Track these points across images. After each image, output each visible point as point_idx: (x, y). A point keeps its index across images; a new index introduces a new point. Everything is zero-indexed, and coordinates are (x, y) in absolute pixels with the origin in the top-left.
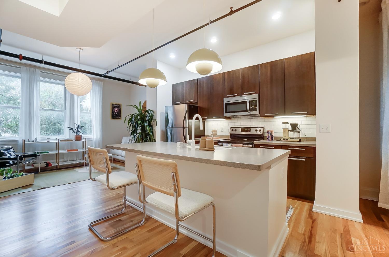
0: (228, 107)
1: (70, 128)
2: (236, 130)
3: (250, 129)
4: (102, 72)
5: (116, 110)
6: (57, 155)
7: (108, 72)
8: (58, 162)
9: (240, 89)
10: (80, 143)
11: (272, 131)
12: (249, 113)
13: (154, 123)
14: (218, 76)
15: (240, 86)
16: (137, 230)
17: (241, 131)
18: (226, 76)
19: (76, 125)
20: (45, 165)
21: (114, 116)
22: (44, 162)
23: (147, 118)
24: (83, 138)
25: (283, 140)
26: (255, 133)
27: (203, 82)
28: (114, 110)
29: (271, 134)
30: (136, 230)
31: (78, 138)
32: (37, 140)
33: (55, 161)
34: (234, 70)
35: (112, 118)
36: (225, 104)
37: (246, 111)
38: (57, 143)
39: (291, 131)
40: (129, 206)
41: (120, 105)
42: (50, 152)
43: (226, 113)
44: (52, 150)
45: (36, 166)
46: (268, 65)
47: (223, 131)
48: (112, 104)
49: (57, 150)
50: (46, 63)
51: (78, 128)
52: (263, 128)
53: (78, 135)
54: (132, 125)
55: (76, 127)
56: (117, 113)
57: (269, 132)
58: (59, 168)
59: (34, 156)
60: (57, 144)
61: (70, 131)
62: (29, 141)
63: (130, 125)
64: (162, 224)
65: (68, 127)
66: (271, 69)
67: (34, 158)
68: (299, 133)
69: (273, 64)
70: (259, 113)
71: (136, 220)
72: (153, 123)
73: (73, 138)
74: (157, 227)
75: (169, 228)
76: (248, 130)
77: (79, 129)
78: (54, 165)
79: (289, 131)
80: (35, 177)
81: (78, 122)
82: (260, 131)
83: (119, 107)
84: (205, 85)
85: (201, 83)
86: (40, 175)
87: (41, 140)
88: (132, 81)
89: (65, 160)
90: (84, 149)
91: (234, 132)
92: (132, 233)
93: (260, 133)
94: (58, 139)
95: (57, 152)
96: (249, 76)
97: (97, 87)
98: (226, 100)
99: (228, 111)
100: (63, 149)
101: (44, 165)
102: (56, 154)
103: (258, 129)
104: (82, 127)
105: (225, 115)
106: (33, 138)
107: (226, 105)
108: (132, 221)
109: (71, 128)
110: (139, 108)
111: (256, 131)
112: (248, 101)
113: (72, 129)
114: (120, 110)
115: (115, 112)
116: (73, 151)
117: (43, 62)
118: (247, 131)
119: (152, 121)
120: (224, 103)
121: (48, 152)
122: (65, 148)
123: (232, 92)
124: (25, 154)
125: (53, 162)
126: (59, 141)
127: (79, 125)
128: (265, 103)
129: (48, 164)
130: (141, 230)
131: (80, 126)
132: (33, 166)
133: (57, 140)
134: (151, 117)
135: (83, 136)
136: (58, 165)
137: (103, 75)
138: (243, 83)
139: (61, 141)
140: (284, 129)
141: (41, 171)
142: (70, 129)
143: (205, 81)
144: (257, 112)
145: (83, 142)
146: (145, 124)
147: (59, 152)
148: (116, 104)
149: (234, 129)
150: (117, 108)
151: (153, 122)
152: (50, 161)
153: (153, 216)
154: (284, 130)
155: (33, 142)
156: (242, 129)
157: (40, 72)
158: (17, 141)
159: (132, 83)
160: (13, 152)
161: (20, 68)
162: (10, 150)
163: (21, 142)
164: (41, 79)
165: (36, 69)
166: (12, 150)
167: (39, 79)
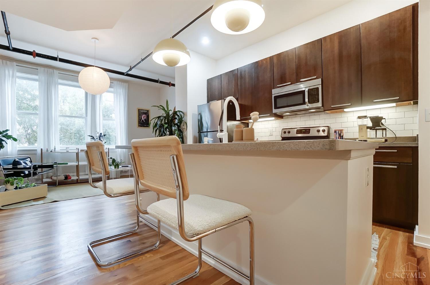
0: (278, 100)
1: (91, 136)
2: (289, 132)
3: (310, 129)
5: (144, 117)
7: (130, 69)
8: (78, 175)
9: (294, 76)
11: (341, 131)
12: (308, 106)
13: (185, 127)
14: (264, 62)
15: (295, 71)
16: (148, 255)
17: (297, 133)
18: (275, 61)
19: (98, 133)
20: (64, 178)
21: (141, 124)
22: (64, 175)
23: (176, 121)
26: (316, 134)
27: (245, 71)
30: (146, 255)
33: (75, 174)
35: (139, 126)
37: (304, 103)
38: (77, 153)
39: (370, 128)
40: (145, 224)
41: (148, 111)
42: (69, 164)
43: (275, 108)
44: (73, 161)
46: (335, 37)
47: (272, 135)
48: (139, 110)
51: (100, 136)
52: (328, 127)
54: (158, 130)
55: (98, 135)
56: (145, 120)
57: (337, 132)
58: (79, 182)
59: (51, 167)
60: (77, 155)
63: (156, 131)
64: (183, 250)
65: (89, 136)
66: (340, 42)
67: (51, 169)
68: (384, 132)
69: (342, 36)
70: (323, 106)
71: (148, 242)
72: (183, 126)
74: (176, 253)
75: (191, 255)
76: (307, 130)
77: (101, 138)
78: (74, 178)
79: (368, 128)
81: (100, 130)
82: (324, 131)
83: (147, 113)
84: (247, 76)
85: (243, 73)
86: (57, 188)
87: (60, 149)
88: (160, 81)
91: (287, 135)
92: (140, 259)
93: (324, 134)
94: (78, 149)
95: (77, 164)
96: (306, 57)
97: (121, 90)
98: (276, 92)
99: (278, 106)
100: (84, 161)
101: (62, 178)
102: (77, 166)
103: (321, 129)
104: (104, 135)
105: (275, 111)
106: (52, 148)
107: (276, 98)
108: (144, 243)
109: (92, 137)
110: (166, 109)
111: (318, 131)
112: (307, 90)
113: (93, 137)
115: (143, 119)
117: (58, 59)
118: (304, 133)
119: (182, 124)
120: (273, 96)
121: (67, 164)
123: (283, 80)
124: (43, 164)
125: (73, 176)
126: (79, 151)
127: (101, 134)
128: (330, 90)
129: (67, 177)
130: (153, 255)
131: (102, 135)
132: (52, 179)
134: (181, 121)
135: (106, 146)
136: (78, 178)
137: (125, 73)
138: (298, 67)
139: (81, 151)
140: (360, 126)
141: (58, 185)
142: (92, 138)
143: (247, 70)
144: (319, 104)
146: (173, 128)
147: (79, 163)
148: (144, 110)
149: (287, 131)
150: (145, 114)
151: (183, 125)
152: (71, 174)
153: (173, 238)
154: (361, 127)
155: (51, 151)
156: (297, 130)
157: (59, 73)
158: (36, 150)
159: (160, 83)
160: (29, 161)
161: (38, 69)
162: (27, 159)
163: (39, 152)
164: (60, 81)
165: (54, 70)
166: (29, 159)
167: (58, 81)
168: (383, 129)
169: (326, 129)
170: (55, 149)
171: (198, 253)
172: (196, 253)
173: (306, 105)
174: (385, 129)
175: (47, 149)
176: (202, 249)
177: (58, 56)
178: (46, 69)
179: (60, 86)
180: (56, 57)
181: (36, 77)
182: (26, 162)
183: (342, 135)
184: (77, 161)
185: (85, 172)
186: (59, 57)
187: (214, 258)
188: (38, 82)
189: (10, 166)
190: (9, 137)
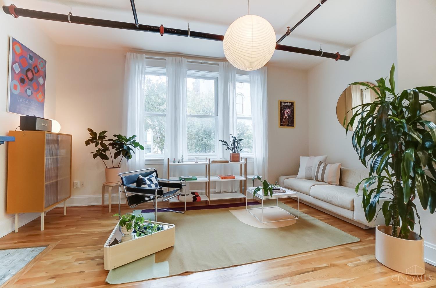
1: (224, 141)
5: (287, 112)
6: (207, 184)
7: (288, 33)
8: (208, 194)
10: (237, 165)
19: (232, 137)
20: (193, 199)
21: (284, 122)
22: (193, 193)
24: (242, 158)
28: (284, 113)
31: (235, 158)
32: (184, 160)
33: (204, 191)
35: (281, 125)
38: (207, 165)
41: (292, 104)
42: (199, 180)
44: (201, 175)
45: (182, 199)
48: (281, 102)
49: (207, 176)
50: (195, 34)
51: (235, 141)
53: (235, 153)
55: (232, 139)
56: (289, 116)
58: (210, 205)
59: (179, 186)
60: (208, 167)
61: (223, 147)
62: (174, 161)
65: (221, 141)
67: (179, 190)
73: (228, 158)
77: (236, 144)
78: (204, 198)
81: (234, 132)
83: (291, 106)
87: (189, 160)
88: (323, 52)
89: (217, 190)
90: (243, 175)
94: (209, 159)
95: (206, 179)
97: (259, 77)
100: (215, 175)
101: (190, 198)
102: (206, 182)
104: (241, 140)
106: (179, 158)
113: (227, 143)
114: (293, 111)
115: (286, 115)
116: (228, 178)
117: (189, 33)
121: (196, 179)
122: (217, 174)
124: (170, 182)
125: (202, 194)
126: (211, 163)
127: (235, 138)
129: (196, 197)
131: (237, 139)
132: (179, 199)
133: (208, 160)
135: (242, 155)
136: (208, 199)
139: (214, 162)
141: (187, 210)
142: (224, 143)
145: (241, 165)
147: (210, 179)
148: (288, 103)
150: (289, 108)
152: (199, 192)
155: (179, 162)
157: (187, 62)
158: (163, 160)
159: (323, 56)
160: (155, 177)
161: (165, 60)
162: (152, 175)
163: (166, 162)
165: (183, 58)
166: (154, 174)
167: (186, 72)
170: (182, 158)
175: (174, 159)
177: (189, 29)
178: (174, 58)
180: (187, 30)
181: (164, 70)
182: (152, 178)
184: (207, 175)
185: (216, 188)
188: (166, 77)
189: (134, 185)
190: (136, 145)
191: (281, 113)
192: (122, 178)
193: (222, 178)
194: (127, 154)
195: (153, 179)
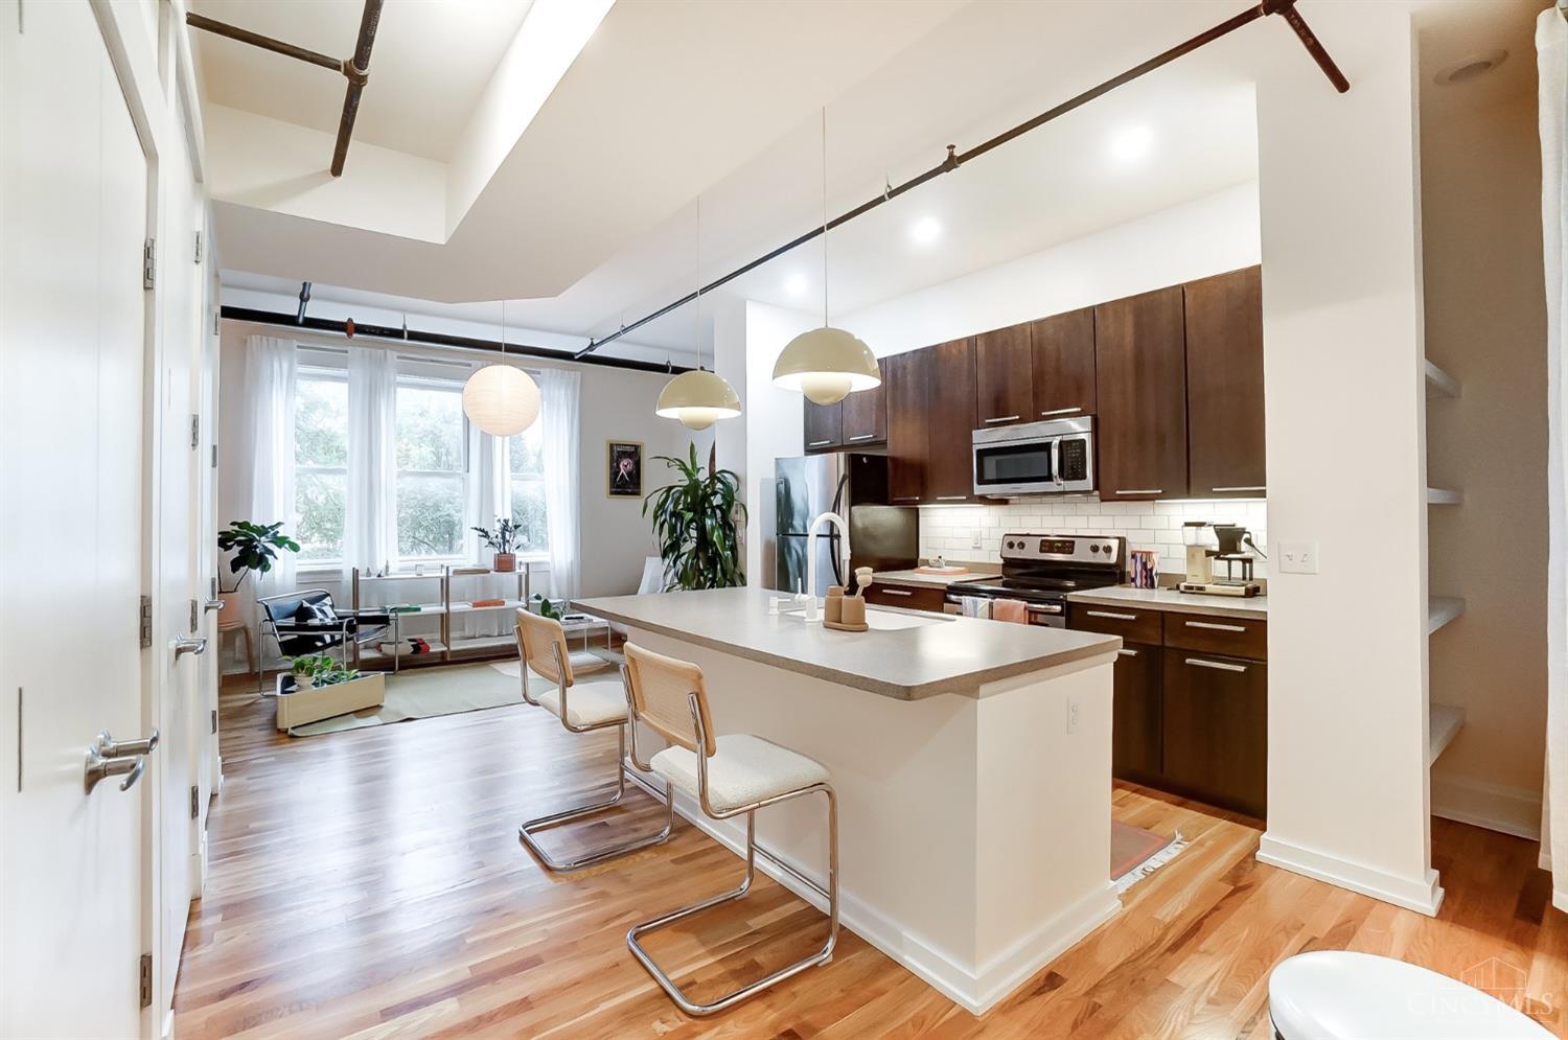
0: (987, 461)
1: (480, 530)
2: (1022, 545)
3: (1073, 542)
4: (576, 346)
6: (445, 618)
7: (592, 347)
8: (445, 641)
9: (1029, 400)
10: (510, 579)
11: (1149, 554)
12: (1059, 484)
13: (740, 517)
14: (954, 351)
15: (1030, 386)
16: (646, 855)
17: (1041, 551)
18: (981, 348)
19: (499, 521)
20: (412, 649)
21: (618, 487)
22: (410, 640)
23: (717, 500)
24: (521, 563)
25: (1187, 587)
26: (1091, 558)
27: (904, 369)
28: (618, 466)
29: (1144, 565)
30: (642, 854)
31: (505, 564)
32: (390, 570)
33: (438, 636)
34: (1009, 329)
35: (612, 493)
36: (979, 451)
37: (1049, 478)
38: (442, 580)
39: (1218, 556)
40: (637, 788)
41: (636, 448)
42: (425, 610)
43: (979, 483)
44: (430, 602)
45: (389, 650)
46: (1127, 309)
47: (979, 548)
48: (612, 446)
49: (444, 604)
50: (417, 337)
51: (505, 529)
52: (1120, 538)
53: (505, 552)
54: (666, 526)
55: (498, 526)
57: (1139, 556)
58: (449, 659)
59: (382, 620)
60: (445, 583)
61: (479, 542)
62: (369, 573)
63: (662, 525)
64: (721, 847)
65: (476, 529)
66: (1138, 325)
67: (382, 628)
68: (1248, 565)
69: (1143, 306)
70: (1096, 487)
71: (646, 829)
72: (735, 516)
73: (490, 565)
74: (705, 853)
75: (738, 858)
76: (1067, 545)
77: (507, 534)
78: (437, 648)
79: (1209, 553)
80: (387, 684)
81: (504, 512)
82: (1109, 549)
83: (633, 453)
84: (910, 382)
85: (900, 372)
86: (398, 679)
87: (401, 570)
88: (673, 368)
89: (467, 634)
90: (523, 598)
91: (1016, 554)
92: (631, 861)
93: (1109, 557)
94: (448, 568)
95: (443, 609)
97: (563, 392)
98: (983, 438)
99: (987, 477)
100: (462, 600)
101: (406, 648)
102: (442, 615)
103: (1103, 543)
104: (516, 527)
105: (978, 490)
106: (380, 567)
107: (982, 453)
108: (636, 830)
109: (483, 531)
110: (689, 467)
111: (1095, 548)
112: (1056, 441)
113: (486, 533)
114: (637, 464)
115: (622, 471)
116: (489, 605)
117: (406, 335)
118: (1060, 550)
119: (733, 509)
120: (975, 448)
121: (419, 610)
122: (467, 596)
123: (1000, 409)
124: (361, 614)
125: (433, 641)
126: (450, 574)
127: (506, 521)
128: (1115, 448)
129: (419, 647)
130: (655, 855)
131: (510, 524)
132: (381, 651)
133: (444, 571)
134: (729, 498)
135: (521, 557)
136: (445, 649)
137: (577, 354)
138: (1039, 377)
139: (456, 572)
140: (1189, 547)
141: (400, 669)
142: (481, 533)
143: (910, 365)
144: (1088, 483)
145: (520, 577)
146: (708, 522)
147: (451, 608)
148: (625, 445)
149: (1016, 540)
150: (631, 458)
151: (737, 512)
152: (426, 638)
153: (699, 821)
154: (1192, 549)
155: (379, 576)
156: (1042, 541)
157: (399, 357)
158: (339, 572)
159: (672, 372)
160: (331, 605)
161: (346, 352)
162: (324, 601)
163: (348, 577)
164: (400, 378)
165: (388, 352)
166: (328, 600)
167: (395, 379)
168: (1245, 561)
169: (1114, 544)
170: (387, 567)
171: (746, 852)
172: (743, 851)
173: (1053, 484)
174: (1250, 561)
175: (368, 569)
176: (753, 843)
177: (405, 326)
178: (368, 350)
179: (399, 390)
180: (401, 328)
181: (342, 373)
182: (324, 608)
183: (1149, 567)
184: (442, 601)
185: (463, 630)
186: (408, 329)
187: (783, 865)
188: (346, 385)
189: (292, 621)
190: (281, 542)
191: (611, 467)
192: (267, 607)
193: (476, 605)
194: (261, 562)
195: (327, 609)
